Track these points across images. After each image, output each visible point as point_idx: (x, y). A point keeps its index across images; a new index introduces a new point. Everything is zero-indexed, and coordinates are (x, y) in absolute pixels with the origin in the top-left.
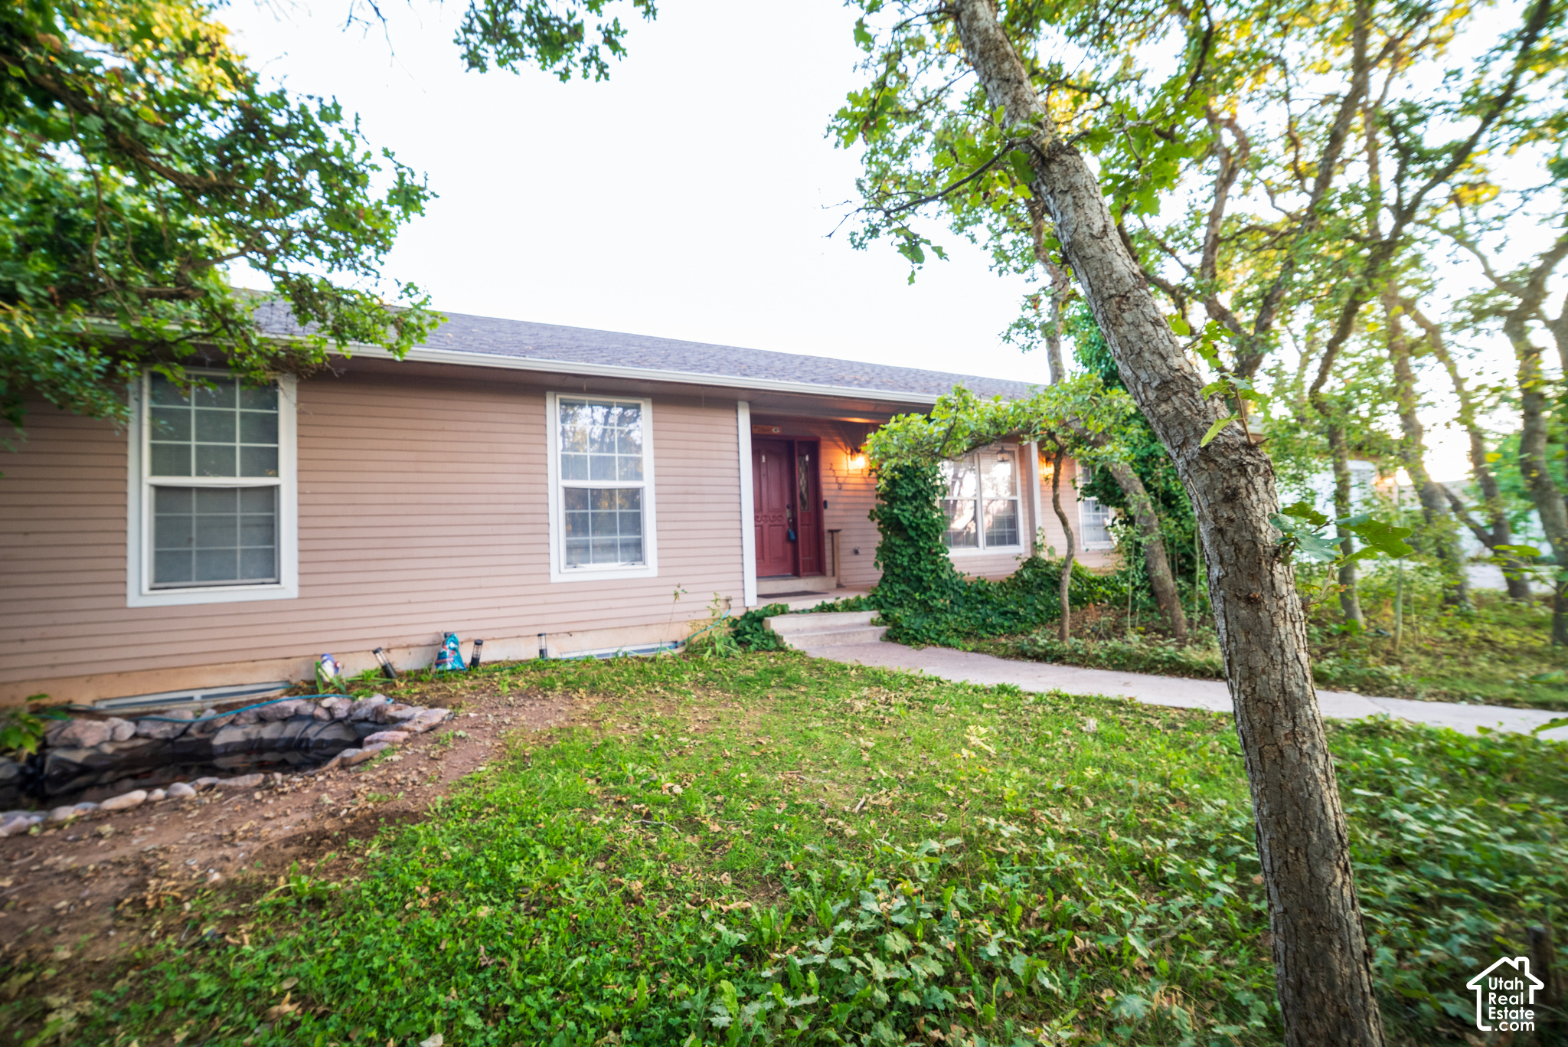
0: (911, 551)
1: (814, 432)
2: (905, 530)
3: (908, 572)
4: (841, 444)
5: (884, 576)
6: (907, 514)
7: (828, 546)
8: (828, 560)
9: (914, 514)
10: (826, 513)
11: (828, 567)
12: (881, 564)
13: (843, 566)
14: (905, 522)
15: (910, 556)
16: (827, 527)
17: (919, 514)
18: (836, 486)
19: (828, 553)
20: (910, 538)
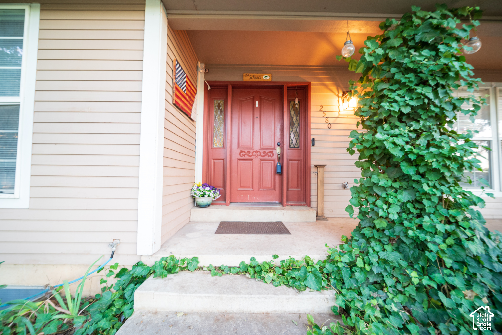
0: (404, 197)
1: (304, 78)
2: (397, 166)
3: (397, 229)
4: (334, 88)
5: (359, 228)
6: (400, 141)
7: (313, 180)
8: (313, 192)
9: (412, 142)
10: (313, 149)
11: (313, 198)
12: (356, 210)
13: (326, 199)
14: (397, 153)
15: (403, 205)
16: (313, 162)
17: (422, 141)
18: (326, 126)
19: (313, 187)
20: (406, 177)
